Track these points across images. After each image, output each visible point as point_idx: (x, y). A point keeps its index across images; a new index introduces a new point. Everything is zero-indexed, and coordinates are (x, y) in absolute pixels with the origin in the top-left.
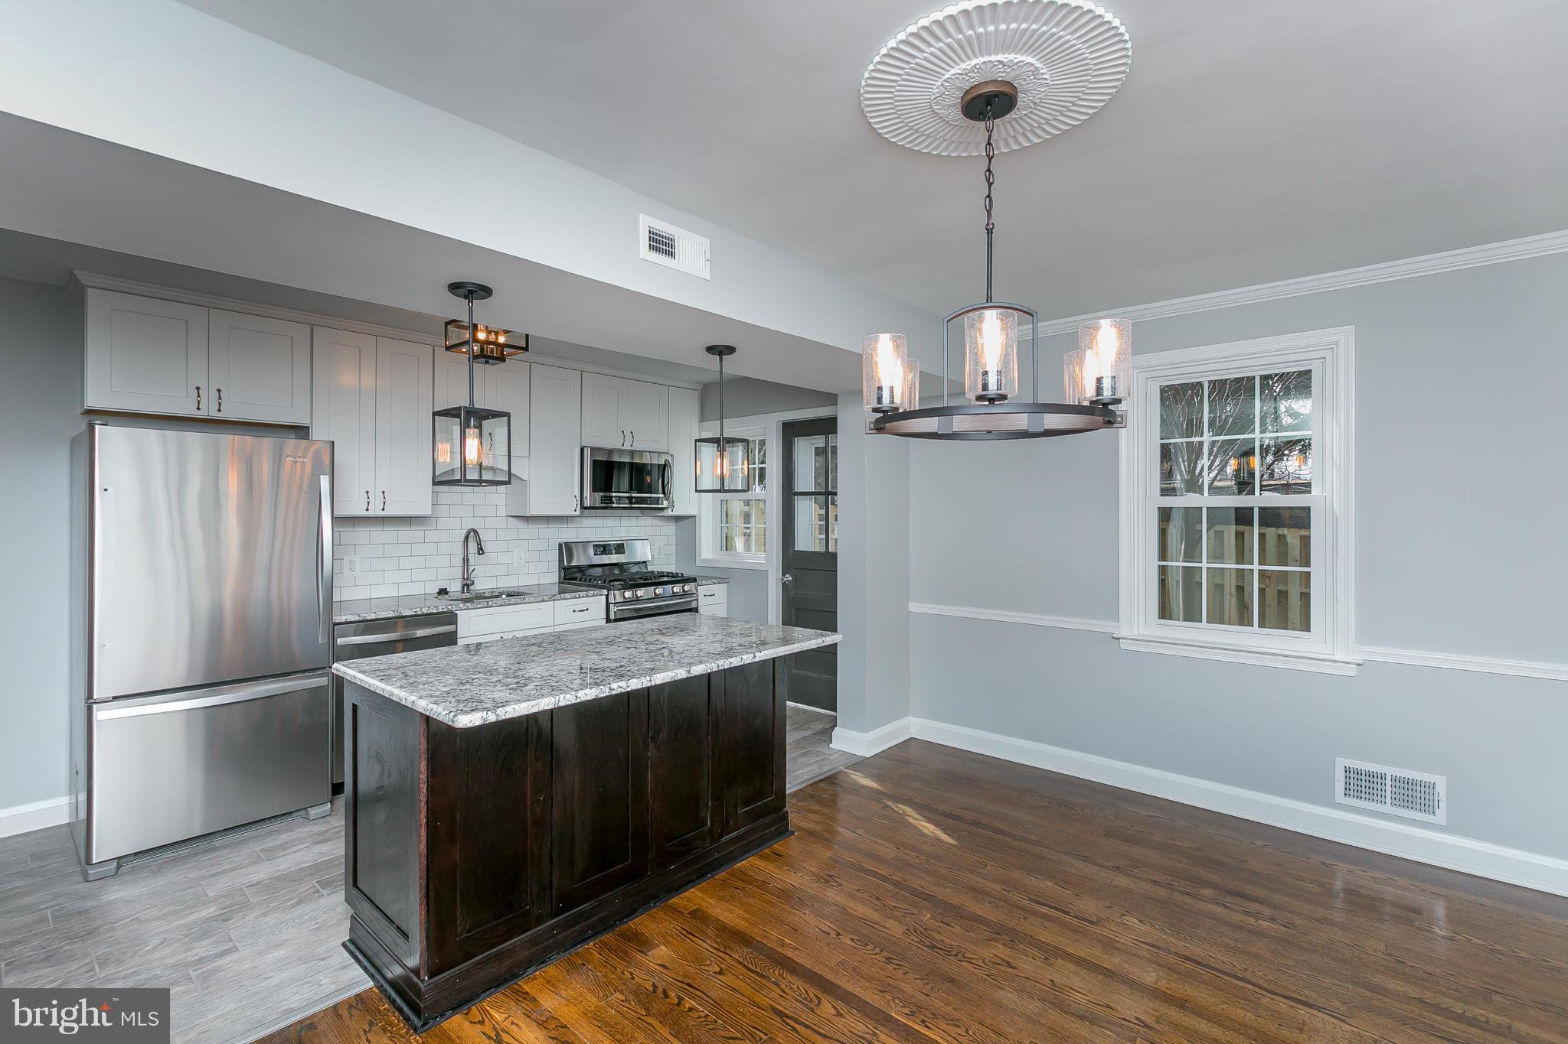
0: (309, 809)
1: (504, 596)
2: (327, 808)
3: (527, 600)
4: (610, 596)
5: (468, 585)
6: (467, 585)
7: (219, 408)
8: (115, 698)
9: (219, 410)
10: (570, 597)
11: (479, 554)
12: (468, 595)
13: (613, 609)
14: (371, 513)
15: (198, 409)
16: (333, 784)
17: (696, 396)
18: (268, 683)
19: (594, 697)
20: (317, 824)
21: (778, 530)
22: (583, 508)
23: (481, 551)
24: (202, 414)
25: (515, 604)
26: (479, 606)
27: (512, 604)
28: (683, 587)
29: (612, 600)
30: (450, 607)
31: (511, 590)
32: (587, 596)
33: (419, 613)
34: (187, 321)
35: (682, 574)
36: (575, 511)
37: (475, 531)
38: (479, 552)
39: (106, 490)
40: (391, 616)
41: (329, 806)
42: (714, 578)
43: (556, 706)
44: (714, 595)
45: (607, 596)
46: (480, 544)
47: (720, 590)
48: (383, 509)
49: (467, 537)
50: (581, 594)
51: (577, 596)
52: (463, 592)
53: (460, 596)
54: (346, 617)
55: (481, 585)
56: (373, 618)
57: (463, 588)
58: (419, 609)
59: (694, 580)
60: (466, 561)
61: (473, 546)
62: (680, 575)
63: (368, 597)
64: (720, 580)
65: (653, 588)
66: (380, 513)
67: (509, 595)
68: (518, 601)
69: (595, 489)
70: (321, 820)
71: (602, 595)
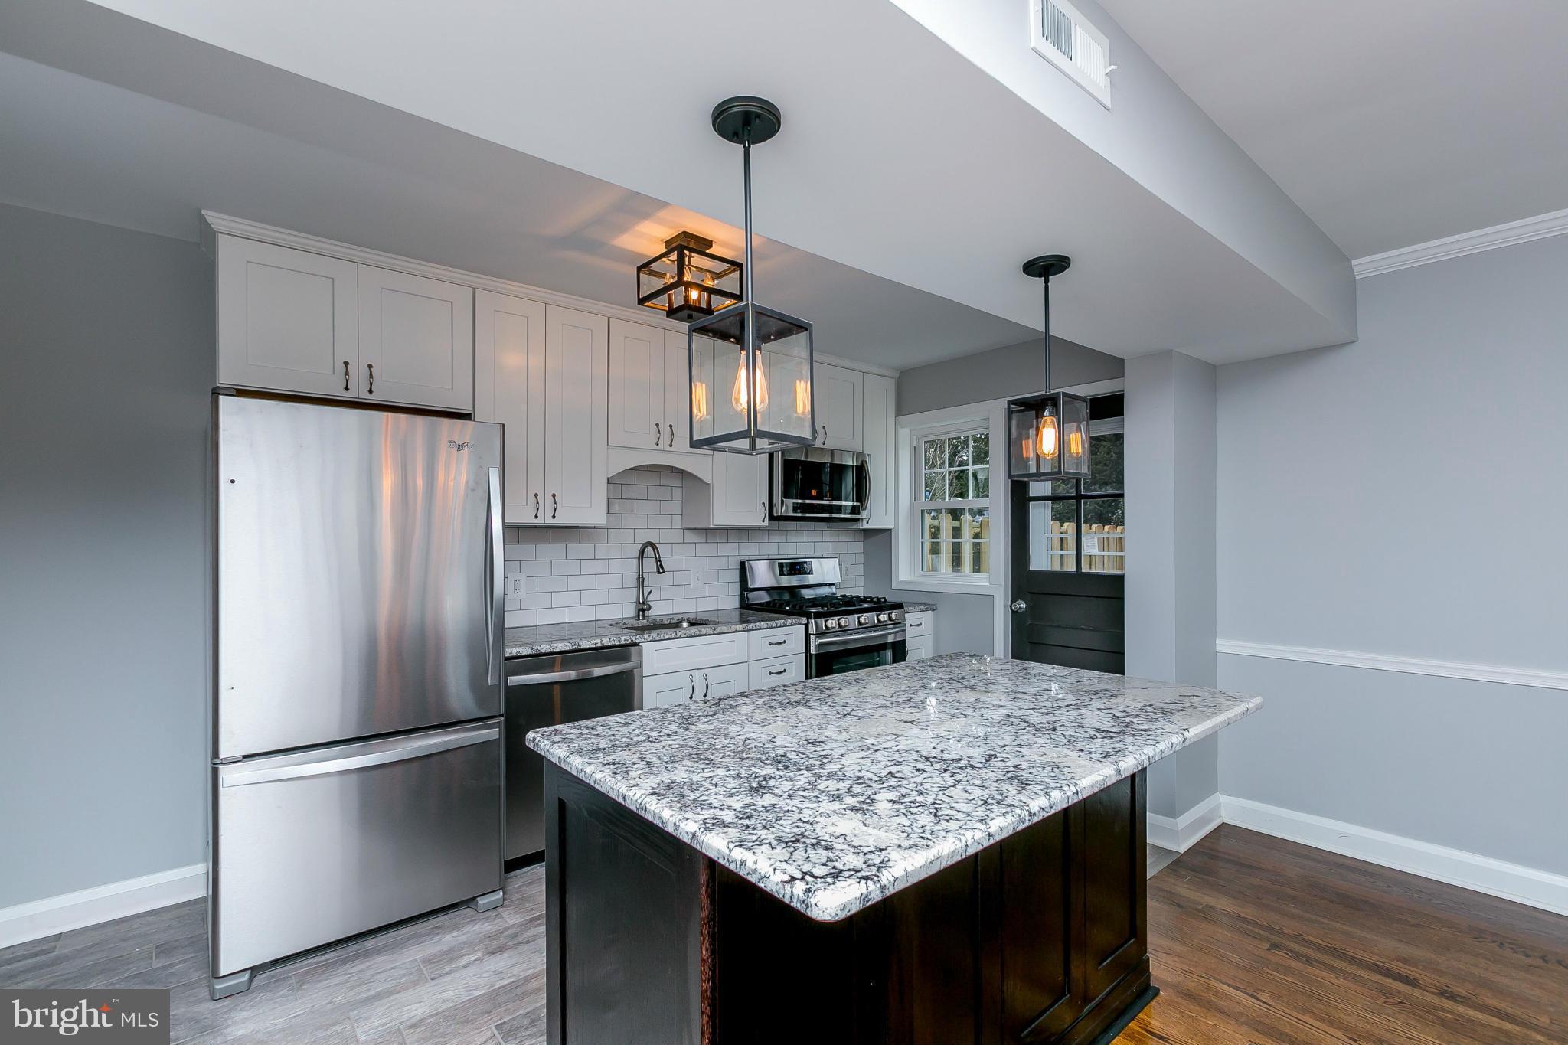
0: (478, 899)
1: (685, 625)
2: (498, 897)
3: (719, 630)
4: (810, 625)
5: (643, 611)
6: (642, 609)
7: (371, 388)
8: (245, 757)
9: (371, 391)
10: (766, 626)
11: (659, 573)
12: (644, 623)
13: (814, 642)
14: (540, 521)
15: (347, 389)
16: (505, 862)
17: (891, 385)
18: (428, 736)
19: (1011, 832)
20: (488, 918)
21: (1006, 544)
22: (772, 518)
23: (660, 570)
24: (351, 395)
25: (705, 635)
26: (666, 637)
27: (703, 635)
28: (889, 614)
29: (812, 629)
30: (634, 639)
31: (692, 616)
32: (785, 625)
33: (599, 645)
34: (333, 279)
35: (885, 598)
36: (763, 521)
37: (652, 545)
38: (658, 570)
39: (233, 481)
40: (567, 649)
41: (501, 893)
42: (921, 604)
43: (964, 857)
44: (920, 625)
45: (807, 626)
46: (660, 561)
47: (926, 618)
48: (554, 517)
49: (642, 553)
50: (779, 622)
51: (774, 625)
52: (639, 619)
53: (635, 623)
54: (518, 650)
55: (659, 609)
56: (548, 651)
57: (639, 613)
58: (599, 641)
59: (899, 606)
60: (640, 580)
61: (650, 565)
62: (882, 600)
63: (535, 624)
64: (930, 607)
65: (856, 616)
66: (550, 521)
67: (691, 624)
68: (710, 631)
69: (786, 494)
70: (493, 913)
71: (801, 624)
